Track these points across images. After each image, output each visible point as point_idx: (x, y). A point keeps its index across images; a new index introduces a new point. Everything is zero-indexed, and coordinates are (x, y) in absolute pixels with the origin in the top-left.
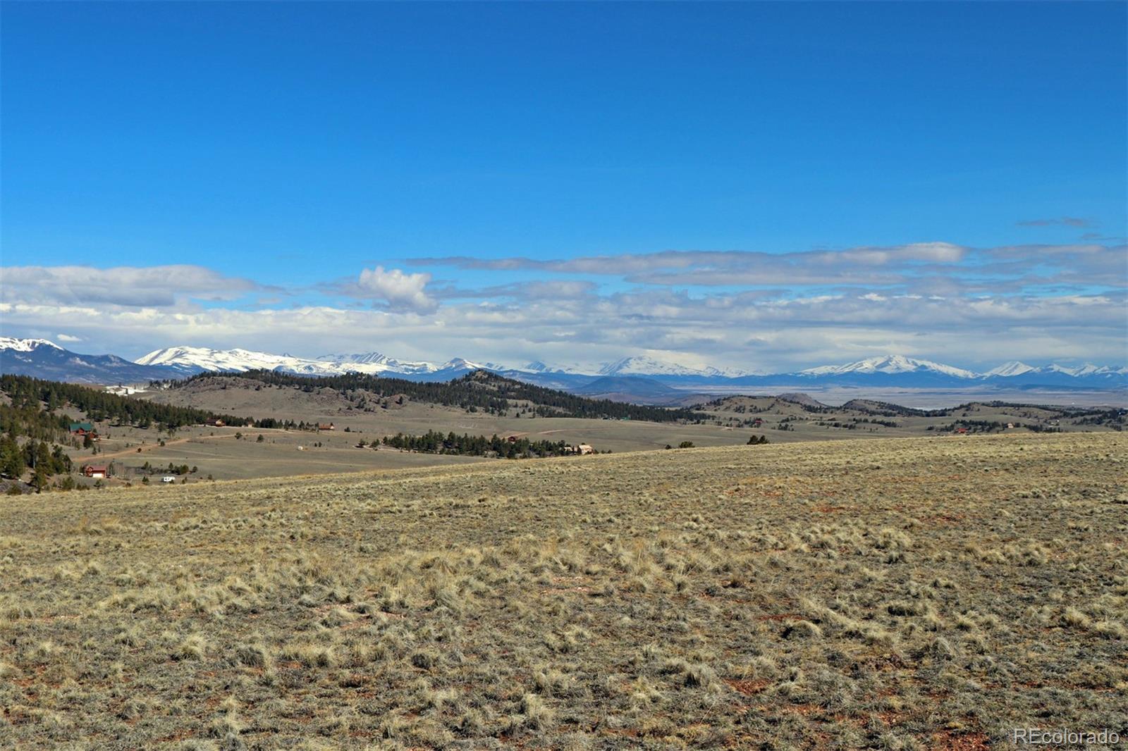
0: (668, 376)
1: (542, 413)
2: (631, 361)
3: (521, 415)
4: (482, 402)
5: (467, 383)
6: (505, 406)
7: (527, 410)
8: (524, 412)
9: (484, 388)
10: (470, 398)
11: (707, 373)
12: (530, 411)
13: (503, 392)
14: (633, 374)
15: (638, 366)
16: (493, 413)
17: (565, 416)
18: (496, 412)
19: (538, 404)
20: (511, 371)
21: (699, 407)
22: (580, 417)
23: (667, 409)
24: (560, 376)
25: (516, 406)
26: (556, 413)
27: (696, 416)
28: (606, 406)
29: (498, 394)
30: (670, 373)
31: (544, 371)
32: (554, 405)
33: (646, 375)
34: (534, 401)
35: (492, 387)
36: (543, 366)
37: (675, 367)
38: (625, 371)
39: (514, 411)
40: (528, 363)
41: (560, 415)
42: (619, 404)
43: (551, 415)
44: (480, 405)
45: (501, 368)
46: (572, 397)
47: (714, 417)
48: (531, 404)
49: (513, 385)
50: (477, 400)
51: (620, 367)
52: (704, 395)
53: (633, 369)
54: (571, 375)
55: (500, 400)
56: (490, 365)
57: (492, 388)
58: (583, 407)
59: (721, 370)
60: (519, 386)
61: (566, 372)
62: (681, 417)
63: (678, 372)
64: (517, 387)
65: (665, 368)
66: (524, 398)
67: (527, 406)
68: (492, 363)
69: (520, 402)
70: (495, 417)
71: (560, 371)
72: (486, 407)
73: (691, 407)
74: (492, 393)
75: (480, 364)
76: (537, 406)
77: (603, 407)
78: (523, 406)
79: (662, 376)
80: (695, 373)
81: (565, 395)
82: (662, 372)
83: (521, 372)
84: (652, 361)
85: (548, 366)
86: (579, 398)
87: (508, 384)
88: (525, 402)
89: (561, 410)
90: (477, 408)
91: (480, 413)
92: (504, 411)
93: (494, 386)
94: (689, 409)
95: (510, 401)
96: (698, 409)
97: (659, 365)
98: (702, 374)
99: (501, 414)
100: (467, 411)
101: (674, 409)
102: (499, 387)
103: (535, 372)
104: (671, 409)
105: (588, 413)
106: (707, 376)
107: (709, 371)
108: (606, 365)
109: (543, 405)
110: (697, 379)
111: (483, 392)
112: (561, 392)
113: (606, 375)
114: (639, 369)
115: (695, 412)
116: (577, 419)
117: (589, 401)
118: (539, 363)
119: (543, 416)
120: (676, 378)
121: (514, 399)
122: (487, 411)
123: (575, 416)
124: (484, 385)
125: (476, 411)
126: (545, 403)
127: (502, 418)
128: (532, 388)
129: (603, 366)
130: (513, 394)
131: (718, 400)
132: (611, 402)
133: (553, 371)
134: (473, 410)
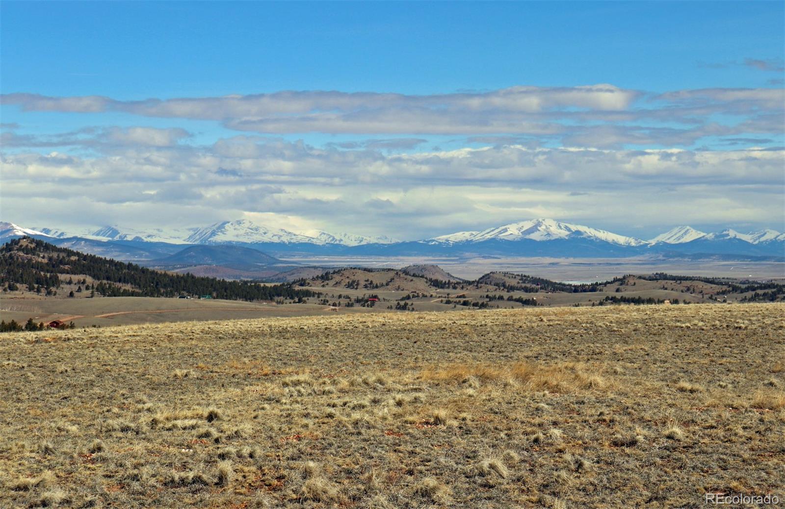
0: (272, 244)
1: (103, 291)
2: (227, 226)
3: (76, 294)
4: (25, 277)
5: (8, 254)
6: (56, 282)
7: (83, 288)
8: (79, 290)
9: (30, 260)
10: (8, 272)
11: (322, 241)
12: (87, 288)
13: (55, 265)
14: (230, 242)
15: (236, 232)
16: (38, 291)
17: (133, 294)
18: (43, 290)
19: (99, 279)
20: (75, 238)
21: (302, 283)
22: (152, 295)
23: (262, 285)
24: (137, 245)
25: (70, 283)
26: (122, 291)
27: (298, 293)
28: (186, 281)
29: (46, 268)
30: (276, 240)
31: (117, 238)
32: (120, 281)
33: (246, 243)
34: (95, 277)
35: (41, 258)
36: (115, 232)
37: (281, 233)
38: (220, 238)
39: (67, 289)
40: (96, 229)
41: (126, 293)
42: (203, 279)
43: (115, 293)
44: (22, 282)
45: (62, 234)
46: (144, 271)
47: (319, 294)
48: (89, 280)
49: (69, 256)
50: (18, 276)
51: (213, 234)
52: (315, 267)
53: (229, 235)
54: (151, 243)
55: (48, 275)
56: (47, 231)
57: (40, 260)
58: (157, 284)
59: (337, 237)
60: (77, 258)
61: (145, 240)
62: (279, 295)
63: (285, 239)
64: (73, 258)
65: (269, 235)
66: (81, 273)
67: (84, 282)
68: (50, 228)
69: (75, 278)
70: (42, 297)
71: (137, 238)
72: (30, 284)
73: (294, 283)
74: (39, 267)
75: (33, 229)
76: (97, 283)
77: (183, 283)
78: (79, 282)
79: (264, 244)
80: (306, 241)
81: (136, 268)
82: (266, 239)
83: (86, 240)
84: (254, 226)
85: (122, 232)
86: (153, 272)
87: (62, 255)
88: (81, 277)
89: (128, 287)
90: (18, 285)
91: (22, 292)
92: (53, 289)
93: (43, 257)
94: (290, 285)
95: (62, 277)
96: (302, 285)
97: (262, 231)
98: (314, 241)
99: (49, 293)
100: (5, 290)
101: (272, 285)
102: (50, 259)
103: (105, 239)
104: (268, 285)
105: (162, 290)
106: (321, 244)
107: (324, 237)
108: (196, 231)
109: (105, 282)
110: (308, 247)
111: (30, 264)
112: (130, 265)
113: (196, 243)
114: (237, 236)
115: (297, 288)
116: (148, 298)
117: (165, 275)
118: (110, 228)
119: (105, 295)
120: (281, 246)
121: (68, 273)
122: (31, 289)
123: (146, 295)
124: (30, 256)
125: (17, 289)
126: (108, 278)
127: (52, 298)
128: (93, 259)
129: (192, 233)
130: (66, 267)
131: (327, 274)
132: (193, 277)
133: (129, 238)
134: (12, 288)
